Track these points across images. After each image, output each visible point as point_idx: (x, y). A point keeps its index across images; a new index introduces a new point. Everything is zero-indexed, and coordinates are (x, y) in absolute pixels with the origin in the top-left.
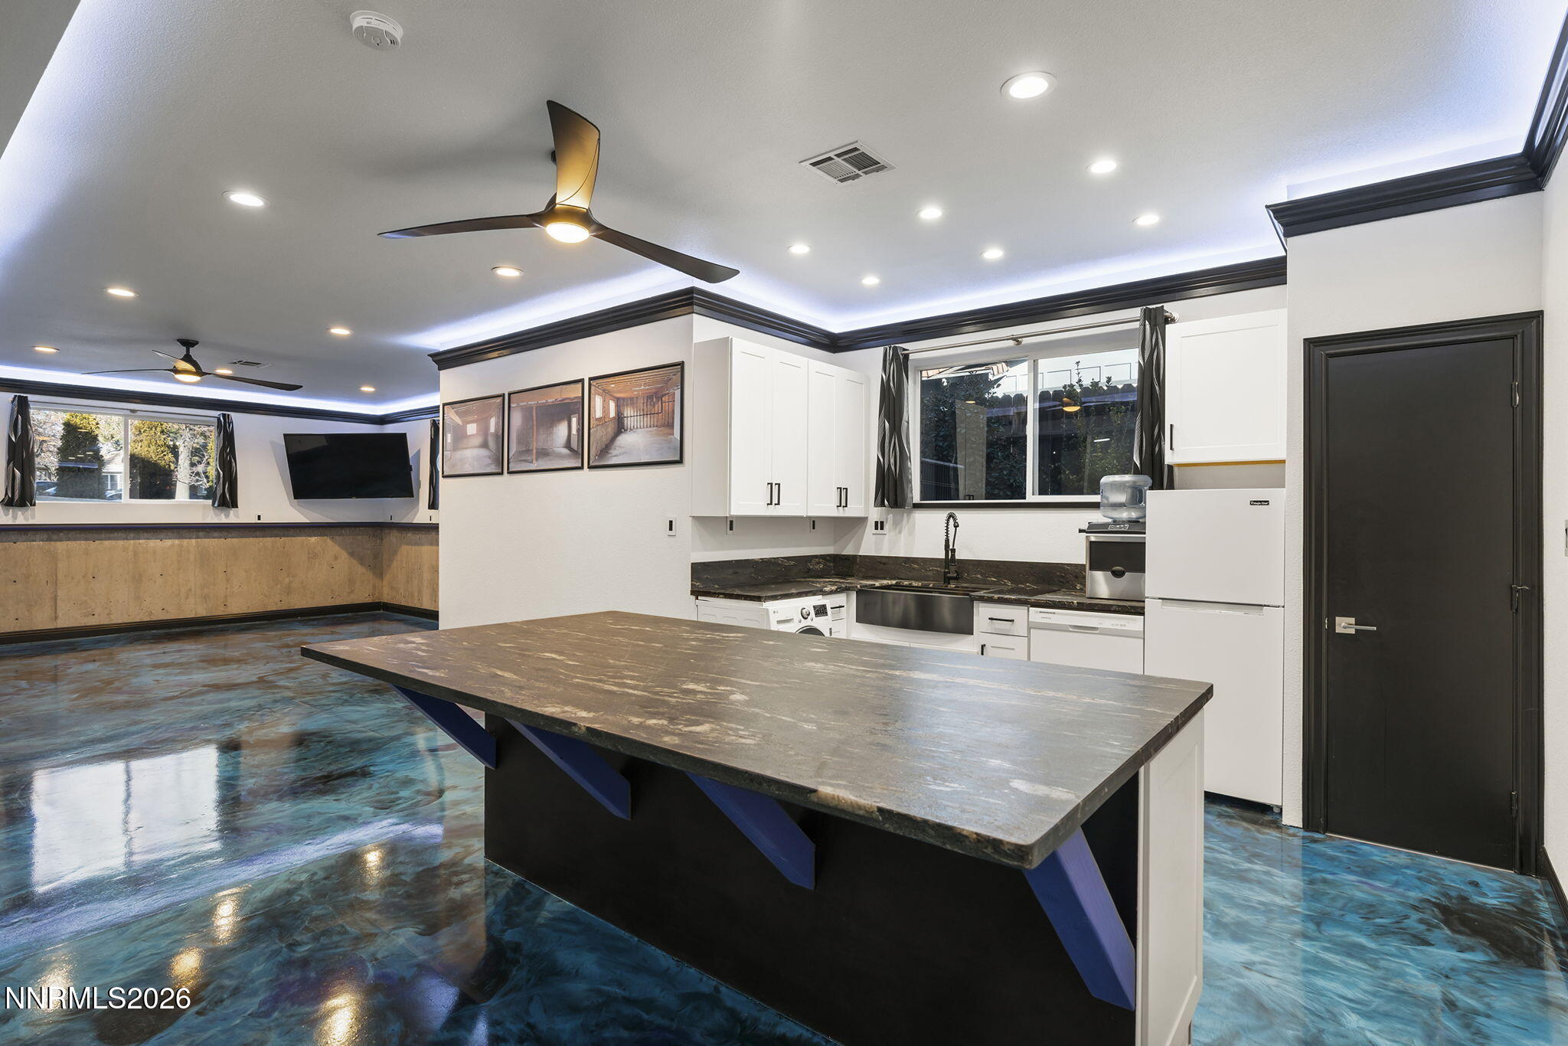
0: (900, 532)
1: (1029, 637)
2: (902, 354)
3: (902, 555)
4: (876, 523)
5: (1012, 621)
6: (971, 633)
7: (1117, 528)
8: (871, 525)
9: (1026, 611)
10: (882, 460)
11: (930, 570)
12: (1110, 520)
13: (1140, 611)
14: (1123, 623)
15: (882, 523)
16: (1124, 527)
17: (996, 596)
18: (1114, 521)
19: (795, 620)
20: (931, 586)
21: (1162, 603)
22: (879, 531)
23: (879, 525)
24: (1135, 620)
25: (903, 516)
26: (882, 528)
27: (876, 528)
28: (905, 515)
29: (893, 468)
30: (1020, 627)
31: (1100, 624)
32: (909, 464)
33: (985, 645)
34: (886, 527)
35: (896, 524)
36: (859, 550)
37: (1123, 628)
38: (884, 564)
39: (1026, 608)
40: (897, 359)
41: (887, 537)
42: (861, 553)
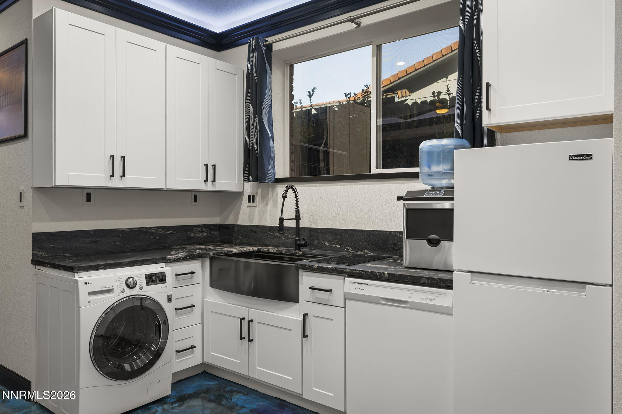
0: (267, 205)
1: (345, 307)
2: (264, 46)
3: (268, 224)
4: (249, 196)
5: (331, 291)
6: (297, 301)
7: (434, 194)
8: (245, 198)
9: (343, 281)
10: (248, 140)
11: (289, 238)
12: (429, 188)
13: (448, 285)
14: (432, 298)
15: (253, 196)
16: (439, 194)
17: (316, 265)
18: (433, 188)
19: (115, 290)
20: (284, 252)
21: (471, 277)
22: (251, 204)
23: (251, 198)
24: (444, 294)
25: (269, 190)
26: (253, 201)
27: (249, 201)
28: (270, 189)
29: (255, 147)
30: (337, 298)
31: (410, 297)
32: (271, 142)
33: (307, 314)
34: (257, 199)
35: (265, 197)
36: (237, 221)
37: (432, 303)
38: (255, 232)
39: (343, 277)
40: (258, 49)
41: (257, 209)
42: (239, 223)
